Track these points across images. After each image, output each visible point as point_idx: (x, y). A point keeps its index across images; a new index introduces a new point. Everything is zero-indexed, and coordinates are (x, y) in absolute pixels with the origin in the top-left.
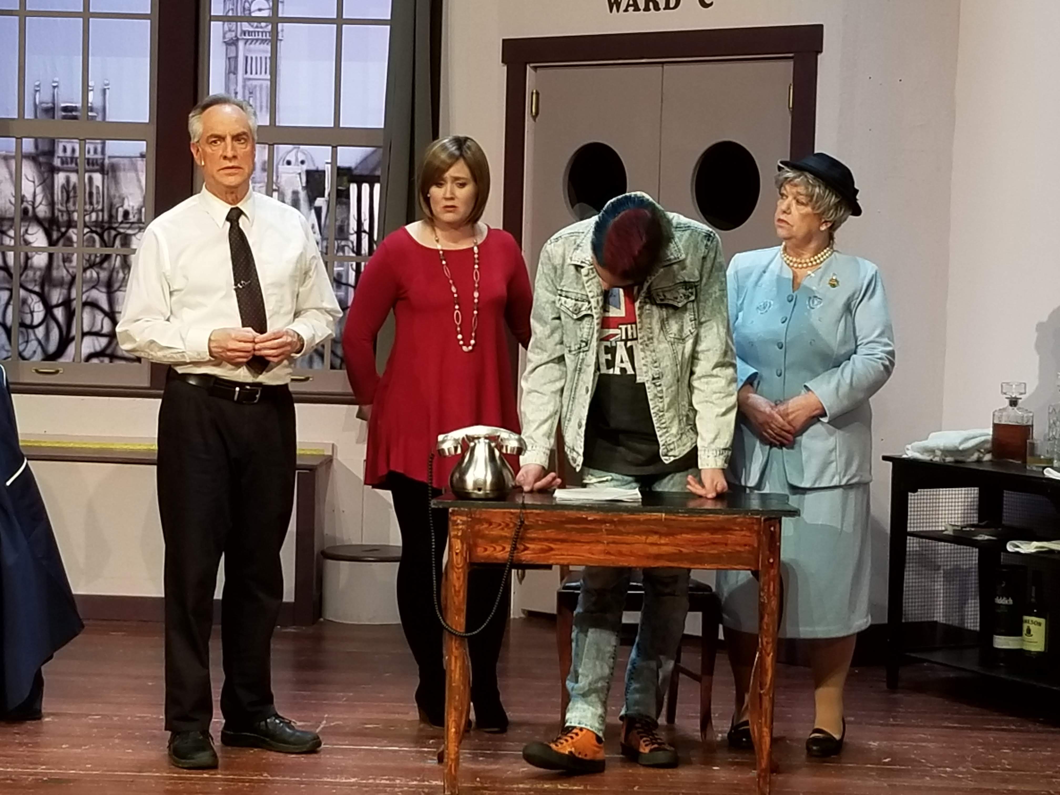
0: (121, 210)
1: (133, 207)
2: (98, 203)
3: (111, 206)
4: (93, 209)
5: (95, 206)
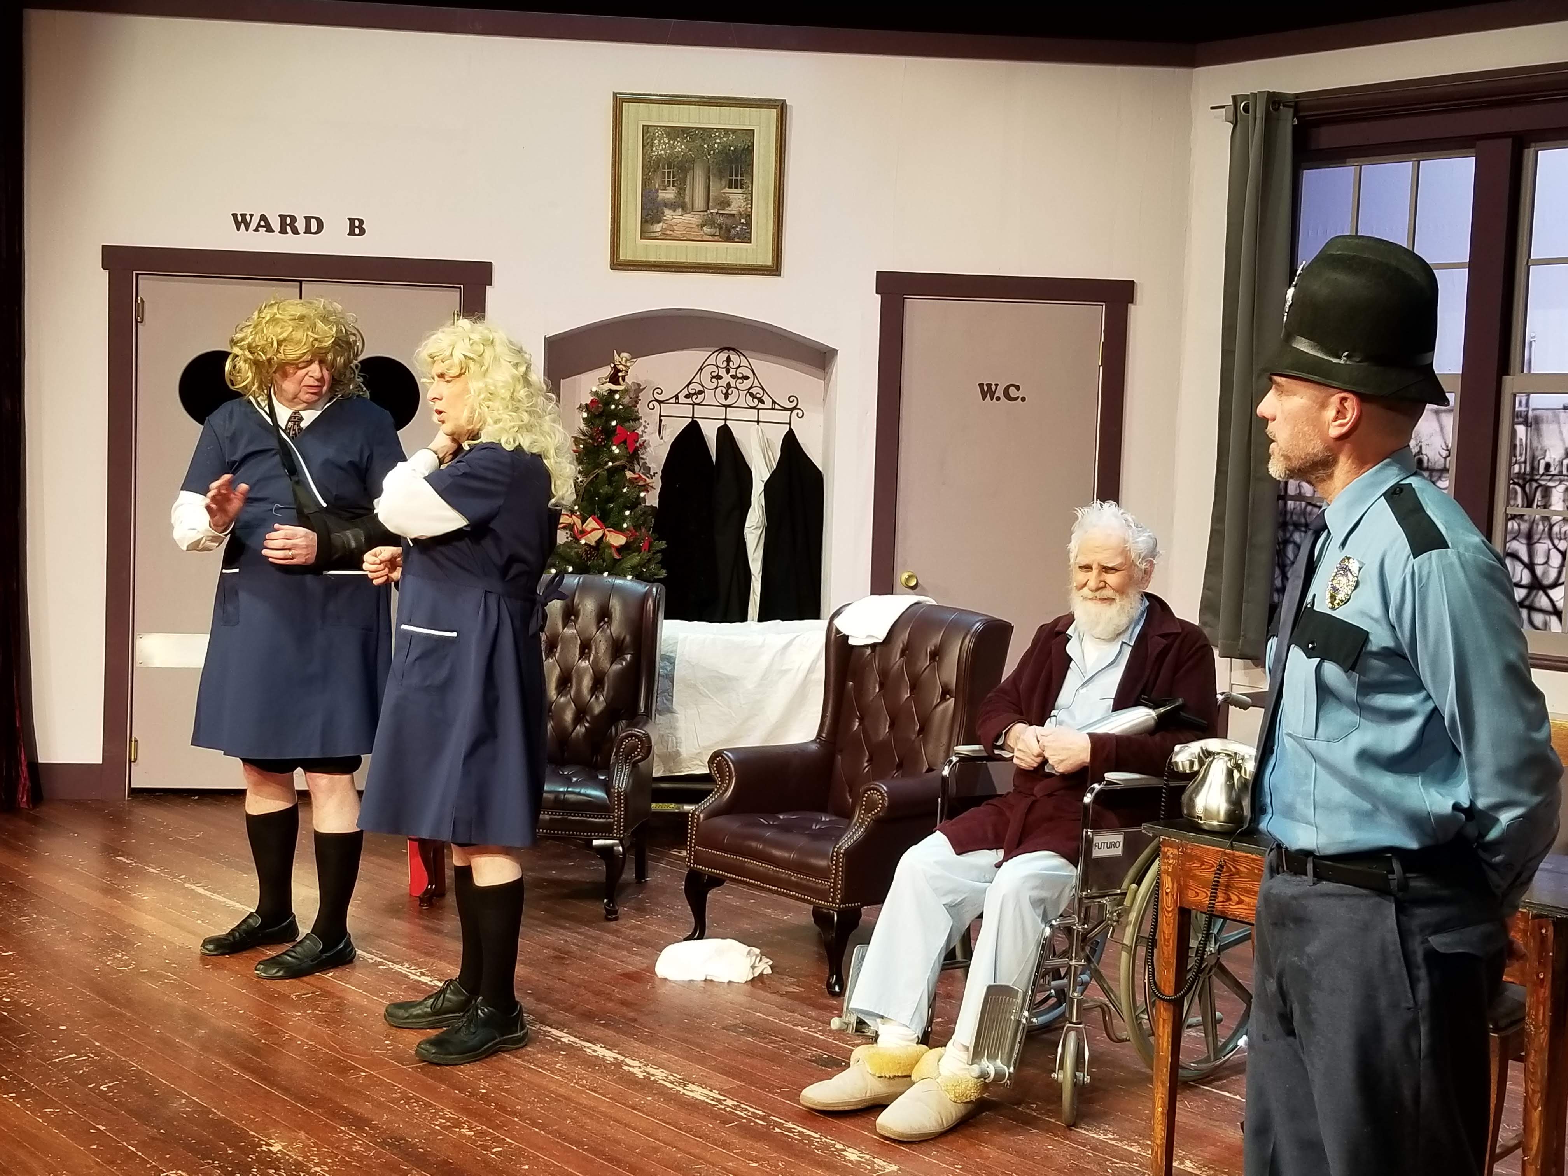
0: (1542, 463)
1: (1554, 460)
3: (1534, 458)
4: (1517, 461)
5: (1519, 458)
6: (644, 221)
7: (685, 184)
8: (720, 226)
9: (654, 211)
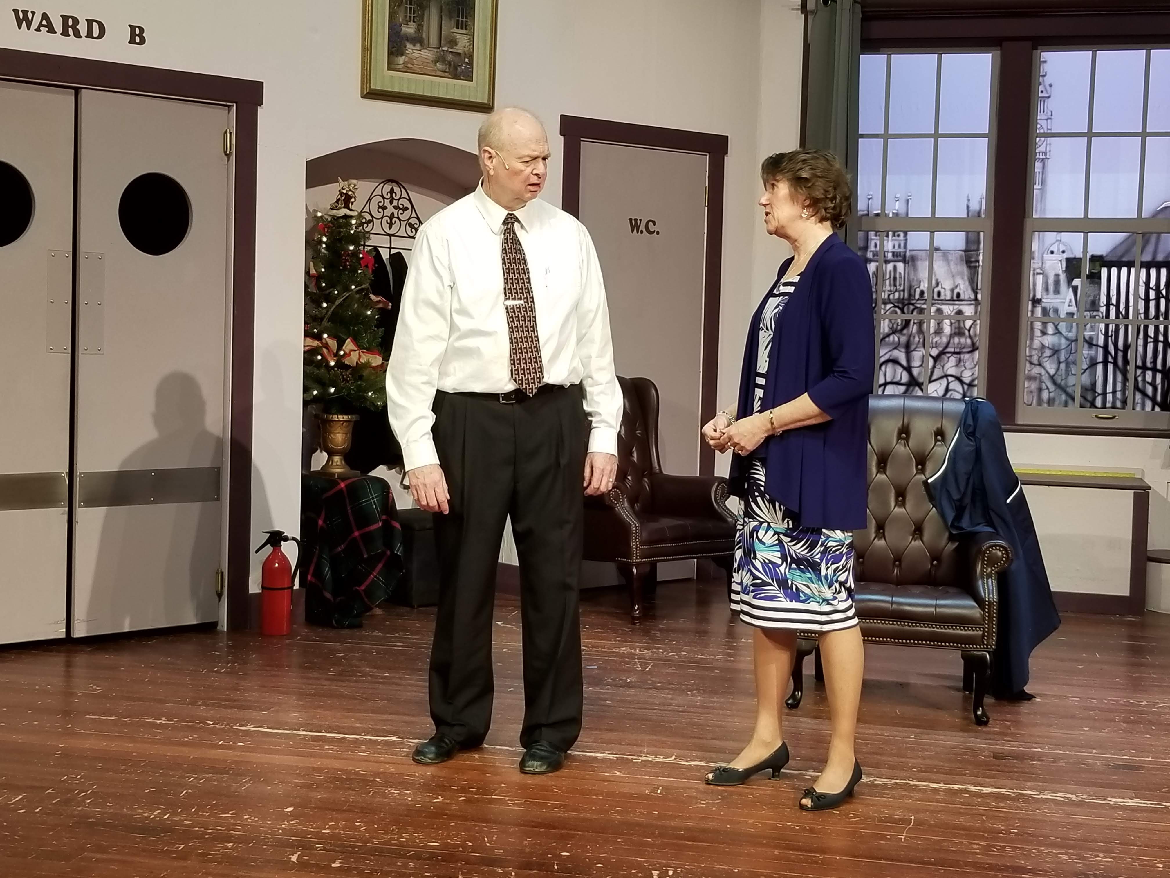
0: (918, 291)
2: (900, 285)
3: (910, 287)
4: (896, 289)
5: (898, 287)
6: (391, 53)
7: (423, 21)
8: (449, 63)
9: (399, 44)
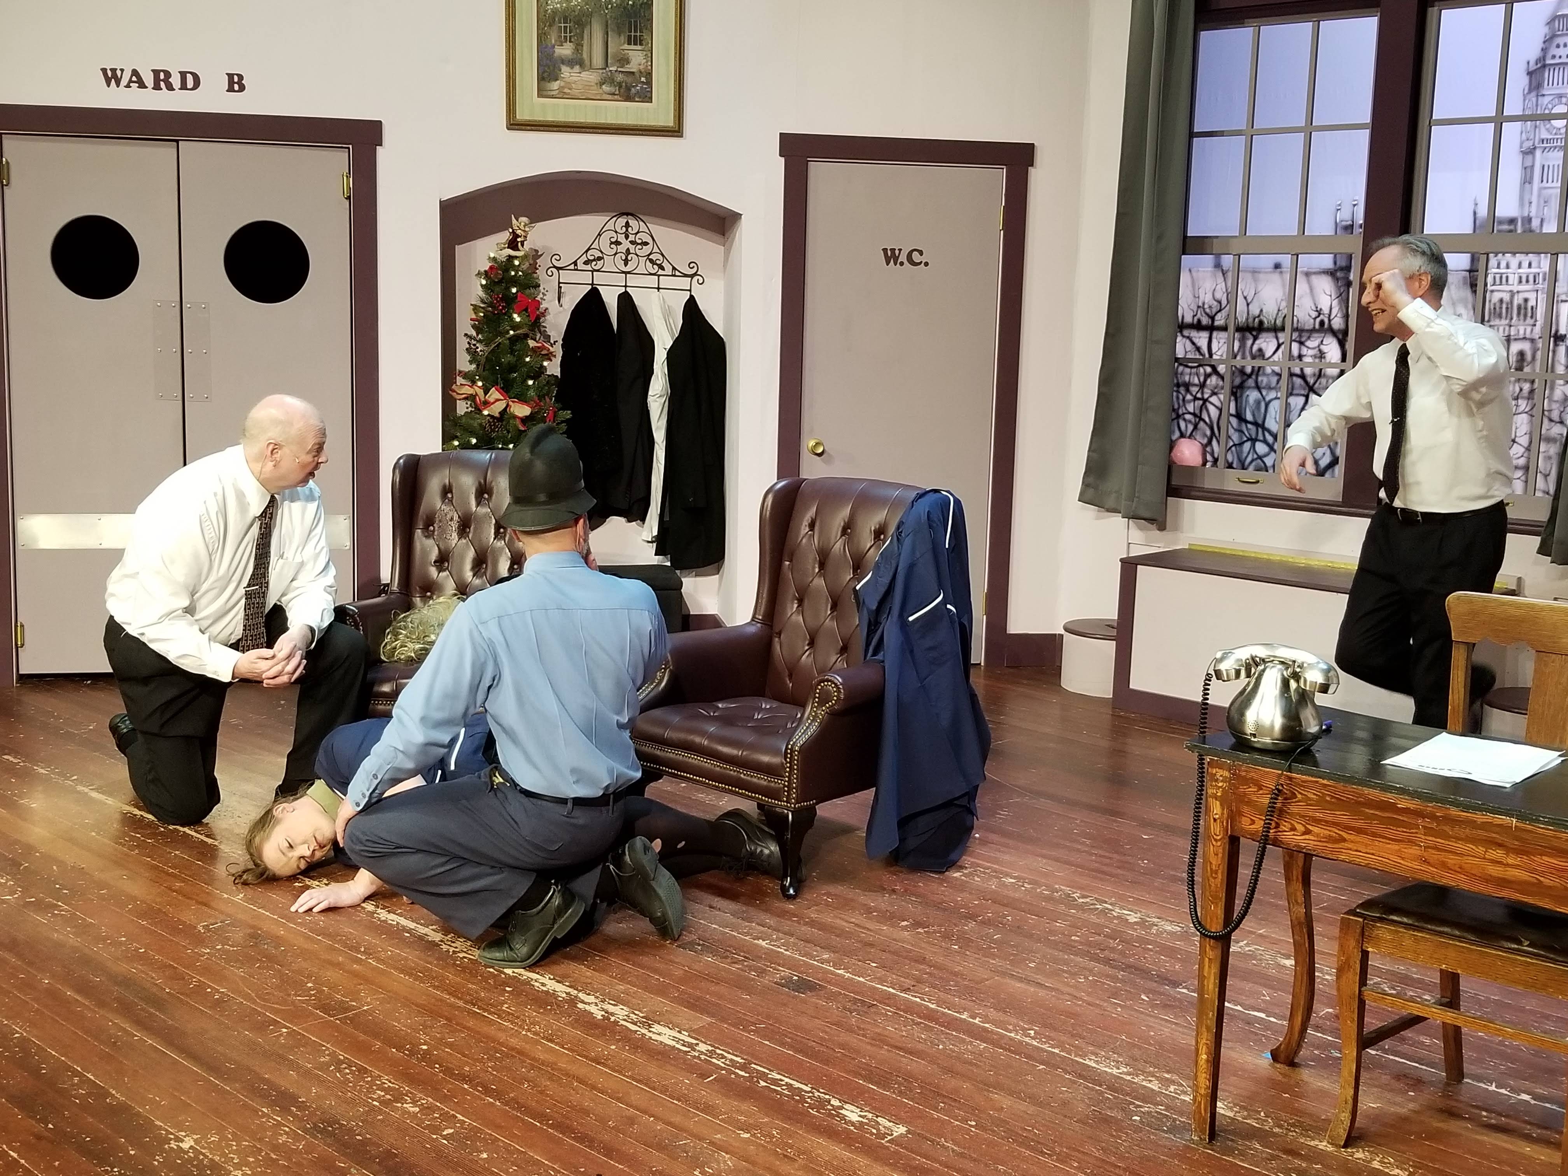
6: (541, 79)
7: (582, 40)
8: (620, 85)
9: (551, 68)
